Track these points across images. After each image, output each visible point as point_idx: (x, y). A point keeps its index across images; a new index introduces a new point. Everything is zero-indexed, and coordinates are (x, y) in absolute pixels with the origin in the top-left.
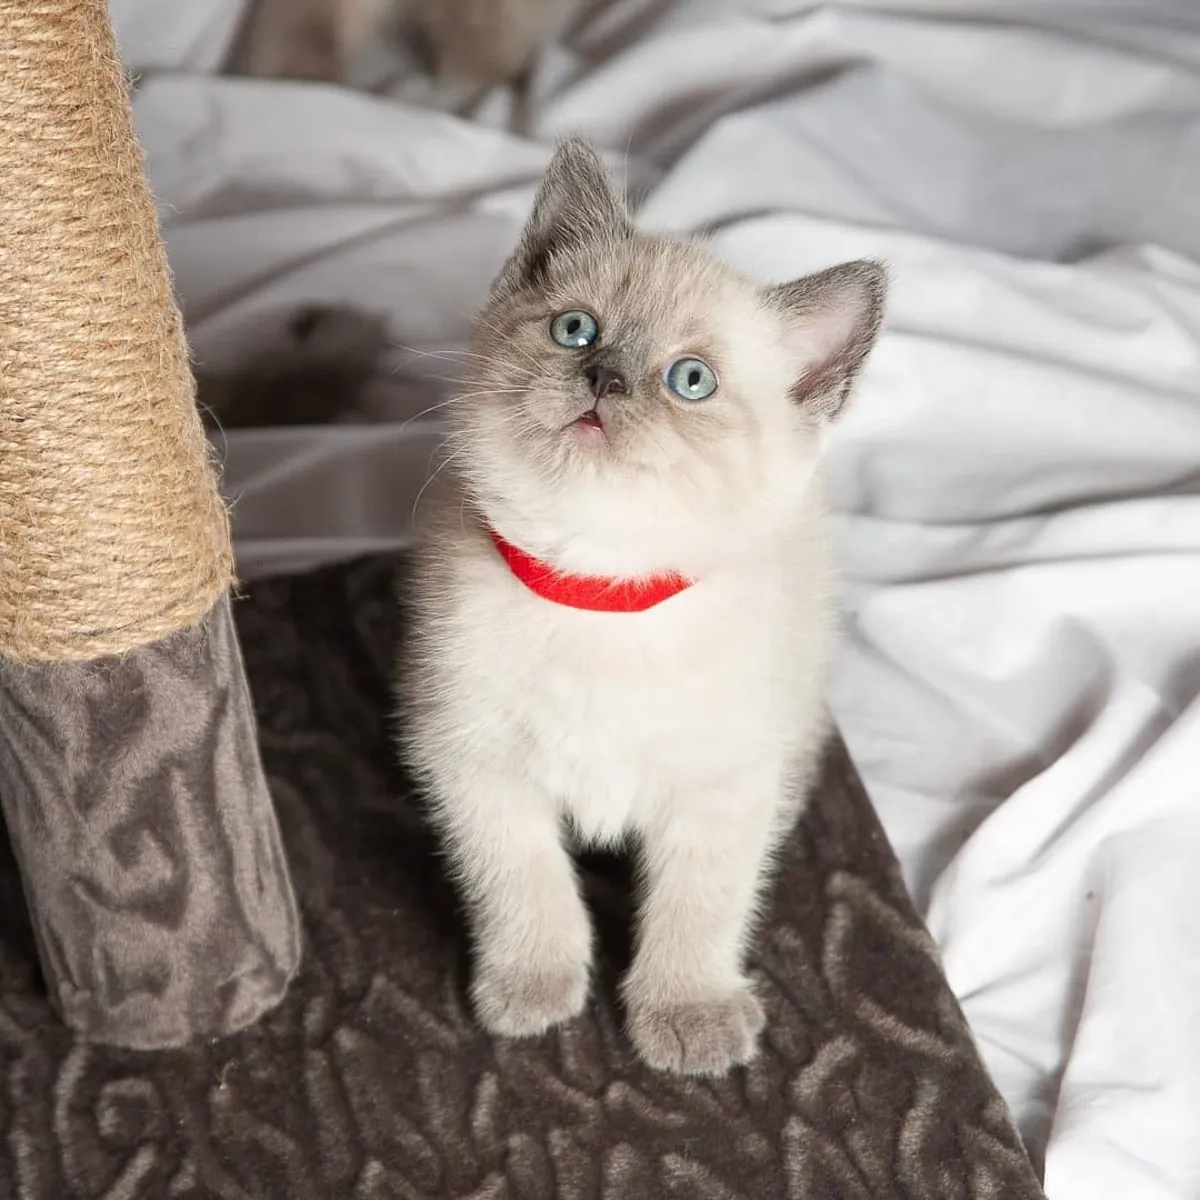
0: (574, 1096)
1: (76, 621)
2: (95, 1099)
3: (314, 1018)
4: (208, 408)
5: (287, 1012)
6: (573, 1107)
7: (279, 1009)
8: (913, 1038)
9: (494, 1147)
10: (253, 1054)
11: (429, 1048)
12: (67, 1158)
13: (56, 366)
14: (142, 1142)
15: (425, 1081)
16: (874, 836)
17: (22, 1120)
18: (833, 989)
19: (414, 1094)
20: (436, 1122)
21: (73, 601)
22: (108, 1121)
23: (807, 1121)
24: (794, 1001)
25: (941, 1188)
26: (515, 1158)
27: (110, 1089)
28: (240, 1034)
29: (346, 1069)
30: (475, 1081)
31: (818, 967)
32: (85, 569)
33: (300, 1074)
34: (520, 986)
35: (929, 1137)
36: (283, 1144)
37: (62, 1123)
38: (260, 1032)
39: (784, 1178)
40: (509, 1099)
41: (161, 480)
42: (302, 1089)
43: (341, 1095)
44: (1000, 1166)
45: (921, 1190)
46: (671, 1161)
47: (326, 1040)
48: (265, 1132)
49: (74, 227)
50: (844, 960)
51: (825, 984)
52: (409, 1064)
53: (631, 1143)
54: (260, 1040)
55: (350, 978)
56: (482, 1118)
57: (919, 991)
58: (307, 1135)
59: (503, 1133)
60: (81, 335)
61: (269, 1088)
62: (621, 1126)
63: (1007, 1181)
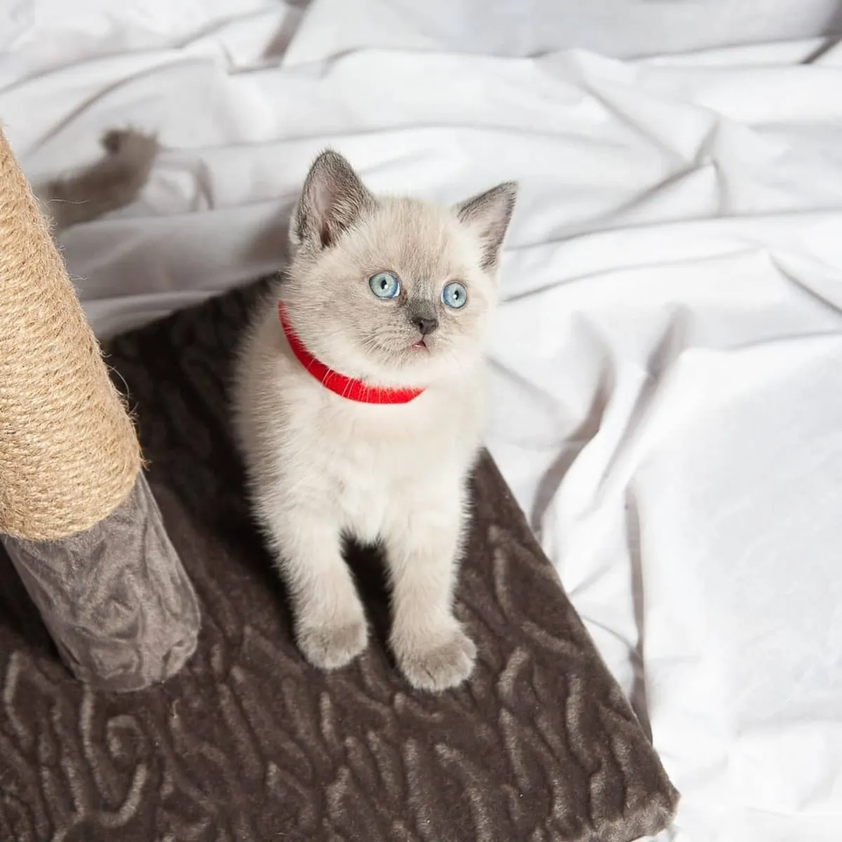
0: (376, 706)
1: (61, 518)
2: (104, 731)
3: (217, 661)
4: (113, 369)
5: (200, 656)
6: (376, 713)
7: (195, 655)
8: (560, 645)
9: (339, 748)
10: (188, 690)
11: (285, 677)
12: (98, 778)
13: (31, 402)
14: (139, 761)
15: (289, 702)
16: (507, 497)
17: (66, 750)
18: (506, 612)
19: (285, 714)
20: (301, 732)
21: (57, 511)
22: (115, 746)
23: (511, 711)
24: (486, 624)
25: (596, 754)
26: (351, 755)
27: (111, 724)
28: (177, 677)
29: (242, 697)
30: (317, 700)
31: (495, 598)
32: (62, 494)
33: (217, 703)
34: (331, 637)
35: (581, 716)
36: (217, 756)
37: (89, 752)
38: (188, 673)
39: (506, 756)
40: (340, 710)
41: (98, 435)
42: (221, 713)
43: (244, 715)
44: (627, 733)
45: (585, 756)
46: (441, 749)
47: (227, 677)
48: (206, 748)
49: (31, 329)
50: (508, 589)
51: (501, 611)
52: (278, 690)
53: (415, 738)
54: (189, 679)
55: (231, 628)
56: (327, 726)
57: (555, 610)
58: (231, 749)
59: (342, 738)
60: (44, 381)
61: (201, 715)
62: (407, 726)
63: (632, 744)
